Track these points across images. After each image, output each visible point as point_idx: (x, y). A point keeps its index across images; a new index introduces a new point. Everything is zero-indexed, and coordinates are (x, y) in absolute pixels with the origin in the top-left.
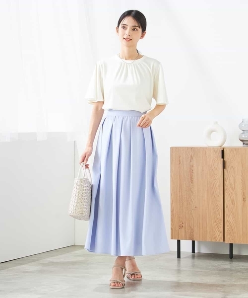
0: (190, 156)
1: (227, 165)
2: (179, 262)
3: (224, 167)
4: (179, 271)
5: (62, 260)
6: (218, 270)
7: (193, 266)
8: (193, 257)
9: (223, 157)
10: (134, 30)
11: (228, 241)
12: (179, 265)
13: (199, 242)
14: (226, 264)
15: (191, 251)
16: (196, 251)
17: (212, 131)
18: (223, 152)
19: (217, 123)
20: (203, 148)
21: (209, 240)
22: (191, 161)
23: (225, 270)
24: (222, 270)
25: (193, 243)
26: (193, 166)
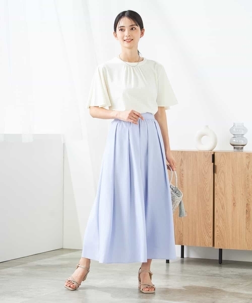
0: (180, 160)
1: (218, 169)
2: (168, 267)
3: (214, 171)
4: (167, 276)
5: (49, 263)
6: (207, 276)
7: (182, 271)
8: (182, 262)
9: (213, 161)
10: (132, 29)
11: (217, 247)
12: (167, 270)
13: (188, 247)
14: (216, 270)
15: (180, 256)
16: (185, 256)
17: (203, 135)
18: (213, 156)
19: (207, 126)
20: (194, 152)
21: (198, 245)
22: (181, 165)
23: (214, 275)
24: (211, 276)
25: (183, 247)
26: (183, 170)
